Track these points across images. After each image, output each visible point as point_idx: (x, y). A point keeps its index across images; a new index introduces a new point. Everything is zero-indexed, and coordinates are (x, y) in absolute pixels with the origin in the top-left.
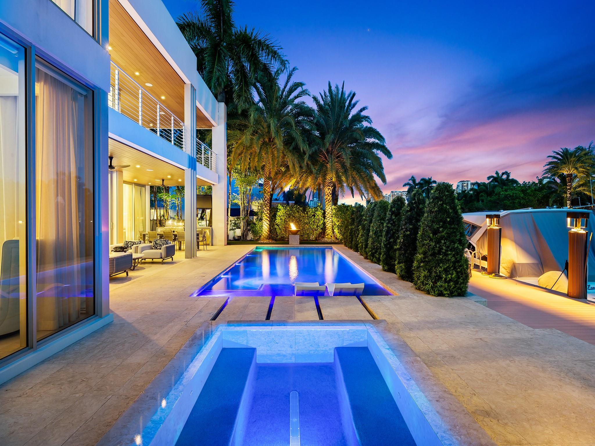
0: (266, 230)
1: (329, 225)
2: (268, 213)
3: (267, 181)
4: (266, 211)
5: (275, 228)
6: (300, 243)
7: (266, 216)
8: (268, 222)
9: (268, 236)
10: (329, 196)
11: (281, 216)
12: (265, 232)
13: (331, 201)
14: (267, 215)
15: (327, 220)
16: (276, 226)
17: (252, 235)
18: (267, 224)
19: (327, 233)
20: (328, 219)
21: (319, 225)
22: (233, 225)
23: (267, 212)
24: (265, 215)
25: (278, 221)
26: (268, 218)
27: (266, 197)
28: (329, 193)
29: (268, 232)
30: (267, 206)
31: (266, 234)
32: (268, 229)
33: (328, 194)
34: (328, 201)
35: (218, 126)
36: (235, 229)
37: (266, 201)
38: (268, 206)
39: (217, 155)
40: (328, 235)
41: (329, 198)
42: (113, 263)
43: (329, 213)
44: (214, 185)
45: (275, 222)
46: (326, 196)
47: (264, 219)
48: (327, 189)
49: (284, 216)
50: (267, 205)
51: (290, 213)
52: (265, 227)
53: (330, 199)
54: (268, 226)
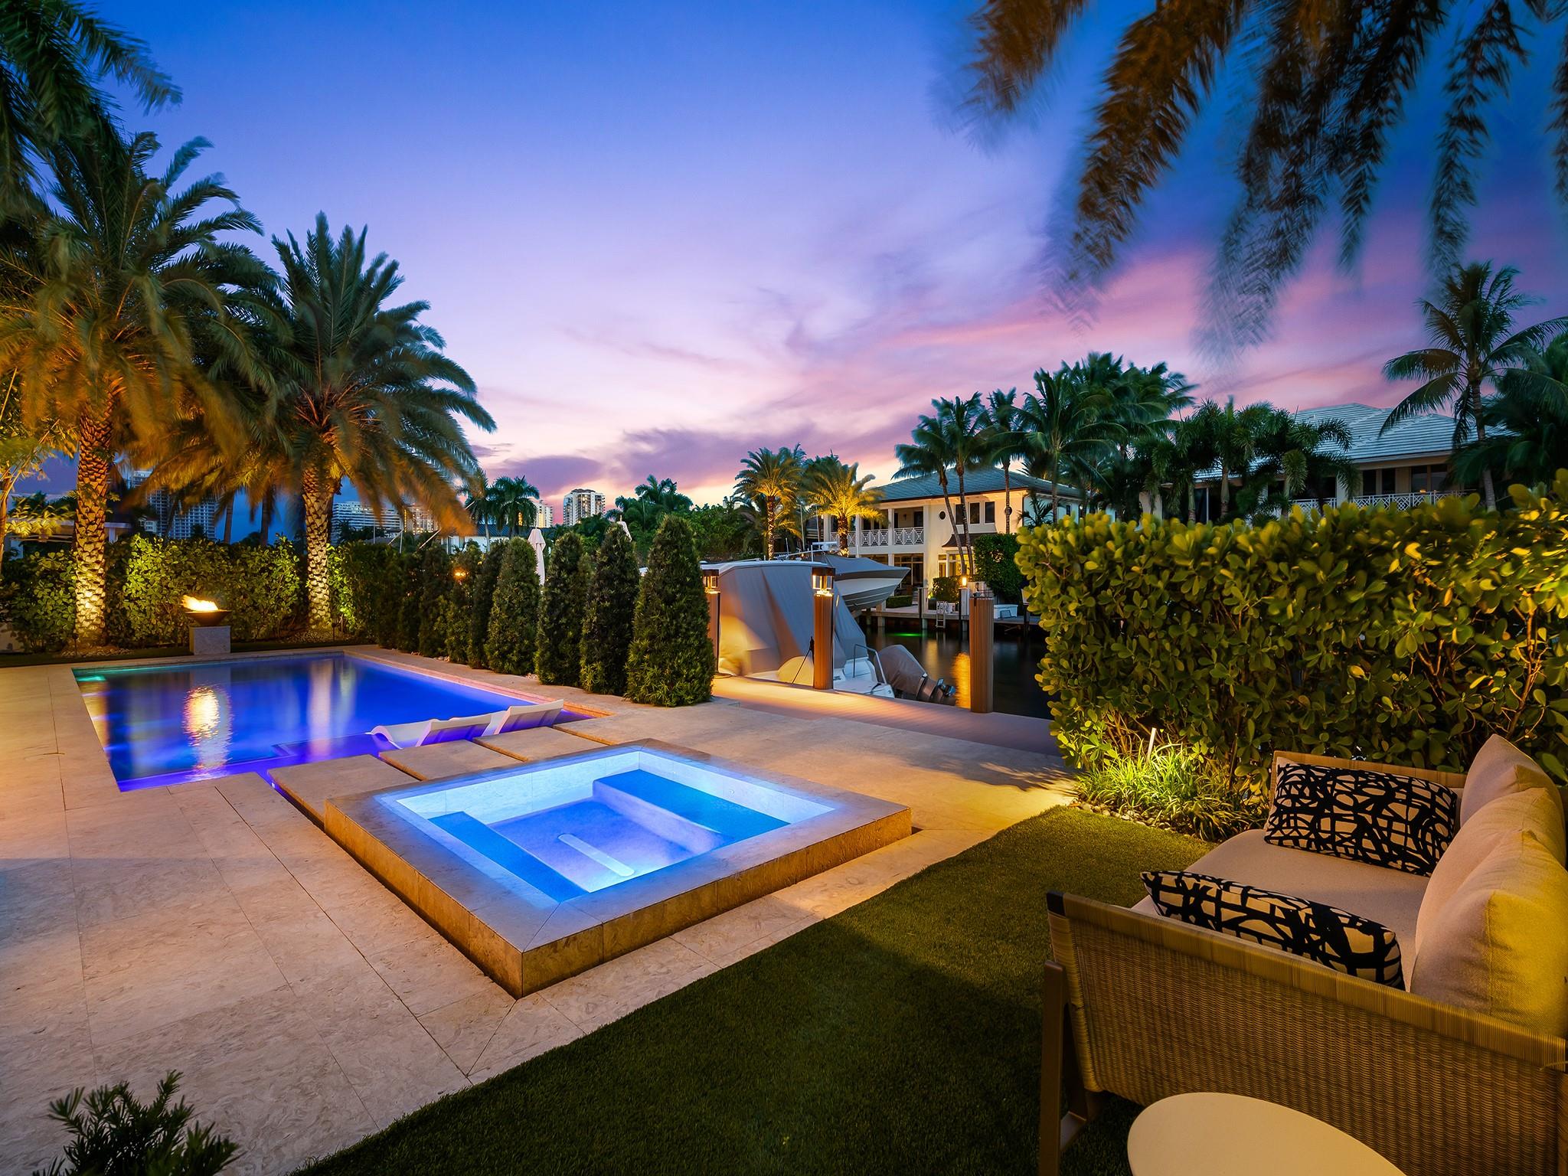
1: (320, 596)
2: (98, 562)
3: (94, 460)
4: (91, 556)
5: (124, 611)
6: (233, 650)
7: (94, 570)
8: (100, 591)
9: (100, 636)
10: (319, 518)
11: (146, 572)
12: (87, 624)
13: (325, 531)
14: (97, 567)
15: (315, 583)
16: (126, 604)
17: (13, 635)
18: (95, 598)
19: (315, 618)
20: (318, 578)
21: (283, 595)
23: (94, 560)
24: (85, 569)
25: (134, 584)
26: (98, 580)
27: (91, 511)
28: (320, 508)
29: (99, 622)
30: (96, 540)
31: (92, 628)
32: (99, 613)
33: (315, 513)
37: (91, 523)
38: (100, 541)
40: (317, 622)
41: (318, 523)
43: (319, 563)
45: (121, 589)
46: (310, 518)
47: (85, 582)
48: (313, 500)
49: (158, 571)
50: (95, 536)
51: (181, 563)
52: (88, 605)
53: (322, 525)
54: (100, 602)
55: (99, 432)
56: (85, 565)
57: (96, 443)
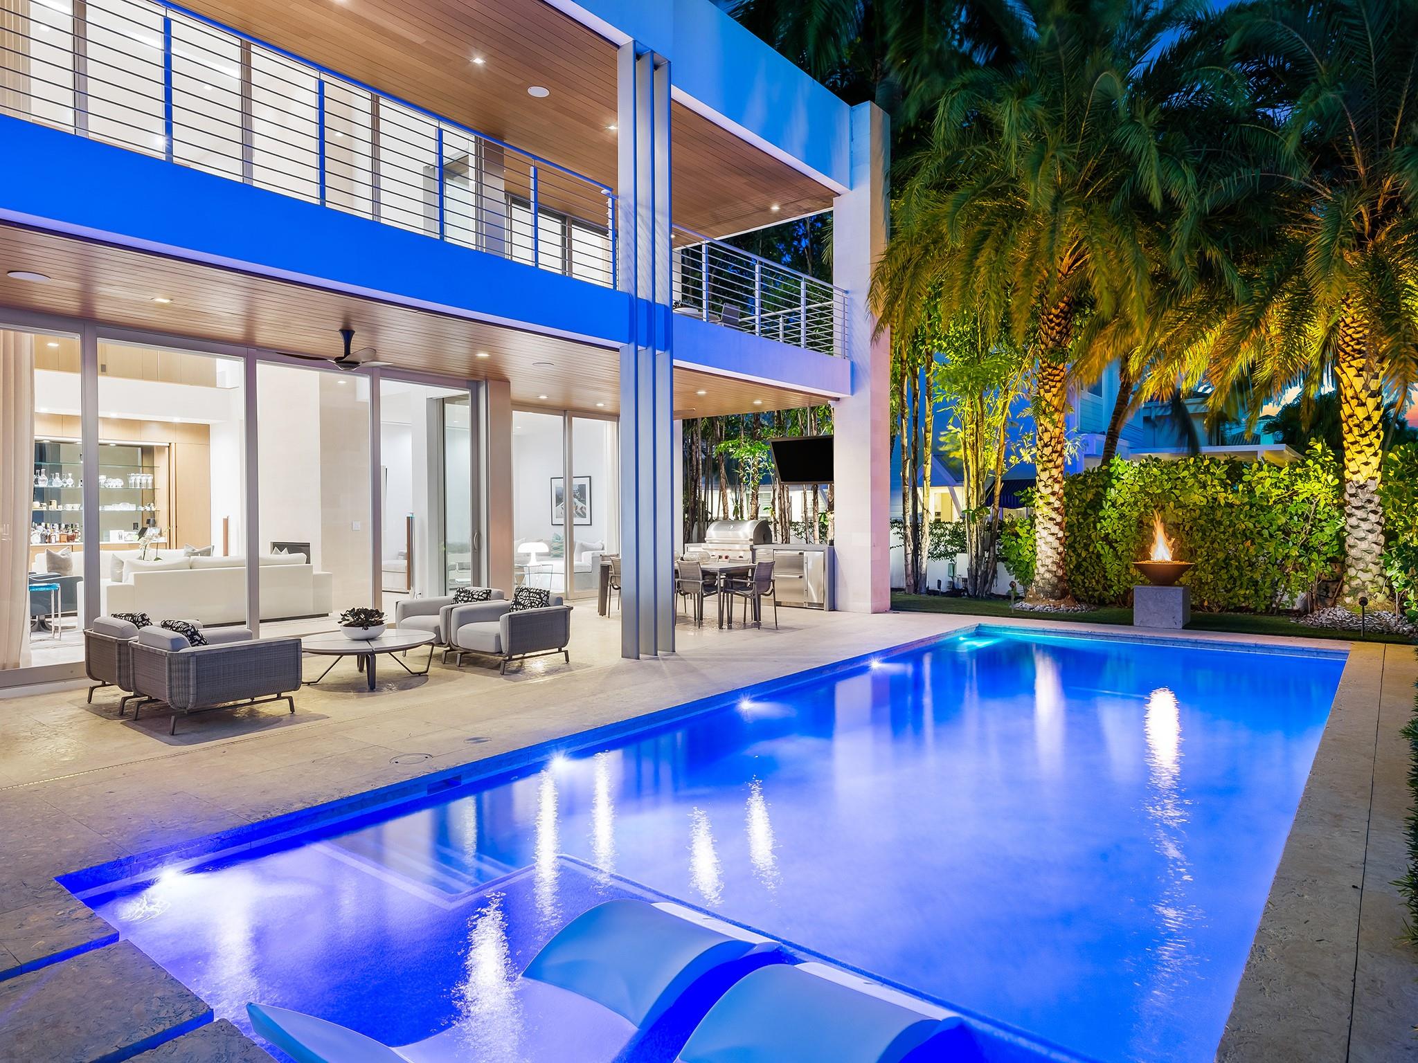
0: (1048, 562)
1: (1364, 545)
2: (1053, 494)
3: (1049, 366)
4: (1046, 486)
5: (1099, 556)
7: (1049, 504)
8: (1056, 529)
9: (1055, 586)
10: (1363, 405)
11: (1122, 505)
12: (1042, 570)
13: (1374, 428)
14: (1052, 499)
15: (1353, 521)
16: (1100, 546)
18: (1051, 539)
19: (1354, 583)
20: (1360, 513)
21: (1314, 541)
22: (948, 538)
23: (1049, 490)
26: (1054, 515)
27: (1046, 430)
29: (1054, 568)
30: (1051, 465)
31: (1048, 575)
32: (1056, 558)
33: (1356, 397)
34: (1356, 431)
35: (851, 188)
36: (954, 553)
37: (1046, 445)
38: (1056, 467)
39: (847, 292)
40: (1355, 591)
41: (1361, 413)
42: (189, 670)
43: (1362, 487)
44: (838, 399)
45: (1095, 528)
46: (1345, 407)
47: (1040, 518)
48: (1352, 372)
49: (1135, 503)
50: (1050, 461)
51: (1164, 491)
52: (1044, 547)
53: (1368, 418)
54: (1056, 544)
55: (1053, 329)
56: (1041, 497)
57: (1051, 344)
